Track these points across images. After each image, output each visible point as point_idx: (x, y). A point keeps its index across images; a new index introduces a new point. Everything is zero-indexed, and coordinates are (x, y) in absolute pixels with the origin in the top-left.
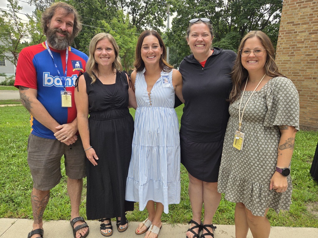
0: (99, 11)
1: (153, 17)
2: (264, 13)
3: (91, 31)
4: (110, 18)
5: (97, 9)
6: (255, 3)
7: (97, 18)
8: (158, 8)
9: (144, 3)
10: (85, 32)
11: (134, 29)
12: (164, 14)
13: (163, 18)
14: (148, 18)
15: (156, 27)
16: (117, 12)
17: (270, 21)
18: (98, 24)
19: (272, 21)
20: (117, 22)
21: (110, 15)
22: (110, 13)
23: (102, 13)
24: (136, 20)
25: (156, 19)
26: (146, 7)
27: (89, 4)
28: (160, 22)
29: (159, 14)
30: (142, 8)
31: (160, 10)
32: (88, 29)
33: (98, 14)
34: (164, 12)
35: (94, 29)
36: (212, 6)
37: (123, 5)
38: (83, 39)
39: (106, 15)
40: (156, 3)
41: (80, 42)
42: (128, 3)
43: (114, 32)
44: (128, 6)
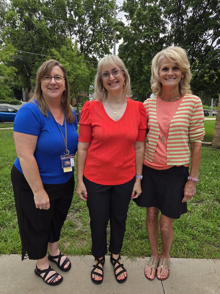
0: (49, 39)
1: (99, 45)
2: (208, 38)
3: (42, 60)
4: (59, 46)
5: (47, 38)
6: (199, 29)
7: (47, 47)
8: (105, 35)
9: (91, 31)
10: (36, 61)
11: (82, 56)
12: (110, 42)
13: (109, 45)
14: (95, 46)
15: (102, 55)
16: (66, 41)
17: (213, 47)
18: (48, 52)
19: (215, 46)
20: (66, 50)
21: (59, 43)
22: (59, 41)
23: (51, 42)
24: (84, 48)
25: (102, 47)
26: (93, 35)
27: (39, 32)
28: (107, 50)
29: (106, 42)
30: (89, 36)
31: (106, 38)
32: (39, 58)
33: (47, 43)
34: (111, 40)
35: (45, 57)
36: (157, 31)
37: (71, 34)
38: (35, 68)
39: (56, 43)
40: (102, 31)
41: (32, 71)
42: (76, 31)
43: (64, 60)
44: (76, 34)
